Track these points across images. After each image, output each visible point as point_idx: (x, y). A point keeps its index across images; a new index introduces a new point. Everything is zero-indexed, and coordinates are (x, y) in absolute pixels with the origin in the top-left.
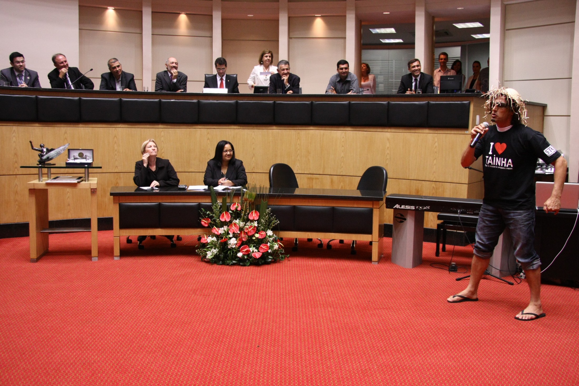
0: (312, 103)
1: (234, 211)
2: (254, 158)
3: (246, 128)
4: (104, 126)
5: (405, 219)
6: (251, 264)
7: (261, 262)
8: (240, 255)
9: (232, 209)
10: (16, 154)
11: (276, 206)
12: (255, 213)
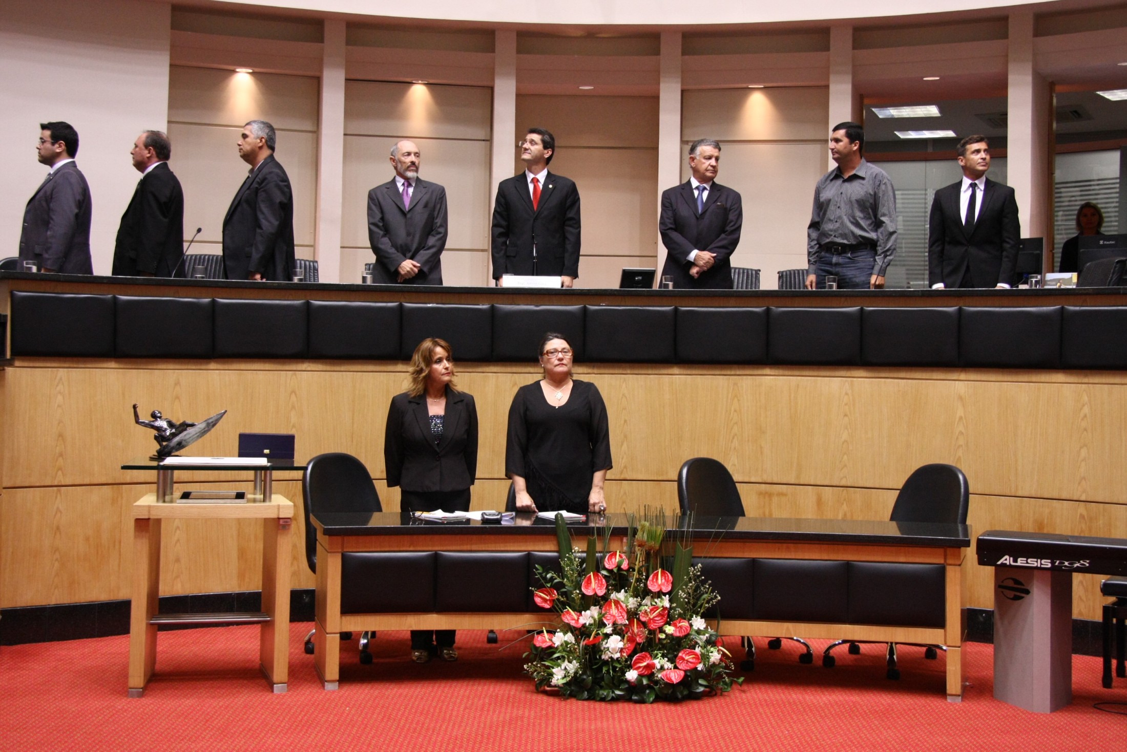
0: (768, 310)
1: (615, 570)
2: (625, 445)
3: (606, 371)
4: (268, 366)
5: (1027, 592)
6: (658, 699)
7: (681, 693)
8: (632, 675)
9: (607, 566)
10: (61, 435)
11: (711, 560)
12: (662, 576)
